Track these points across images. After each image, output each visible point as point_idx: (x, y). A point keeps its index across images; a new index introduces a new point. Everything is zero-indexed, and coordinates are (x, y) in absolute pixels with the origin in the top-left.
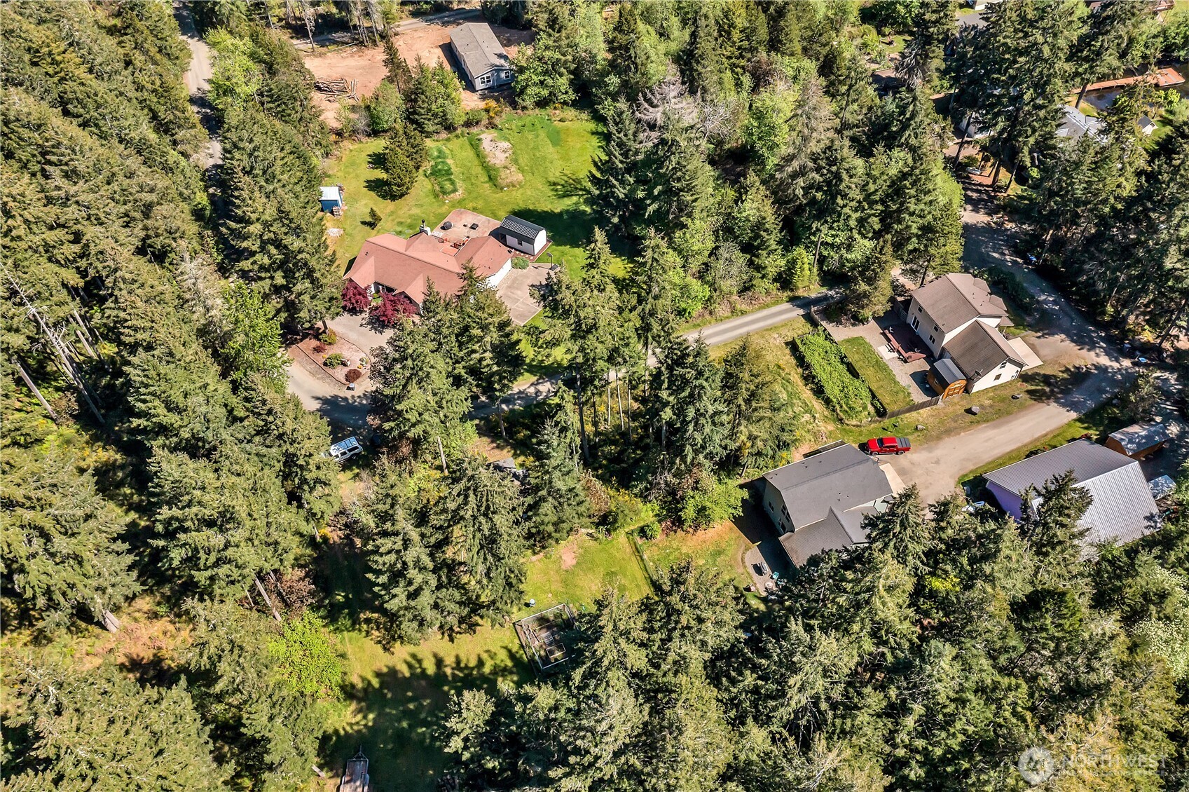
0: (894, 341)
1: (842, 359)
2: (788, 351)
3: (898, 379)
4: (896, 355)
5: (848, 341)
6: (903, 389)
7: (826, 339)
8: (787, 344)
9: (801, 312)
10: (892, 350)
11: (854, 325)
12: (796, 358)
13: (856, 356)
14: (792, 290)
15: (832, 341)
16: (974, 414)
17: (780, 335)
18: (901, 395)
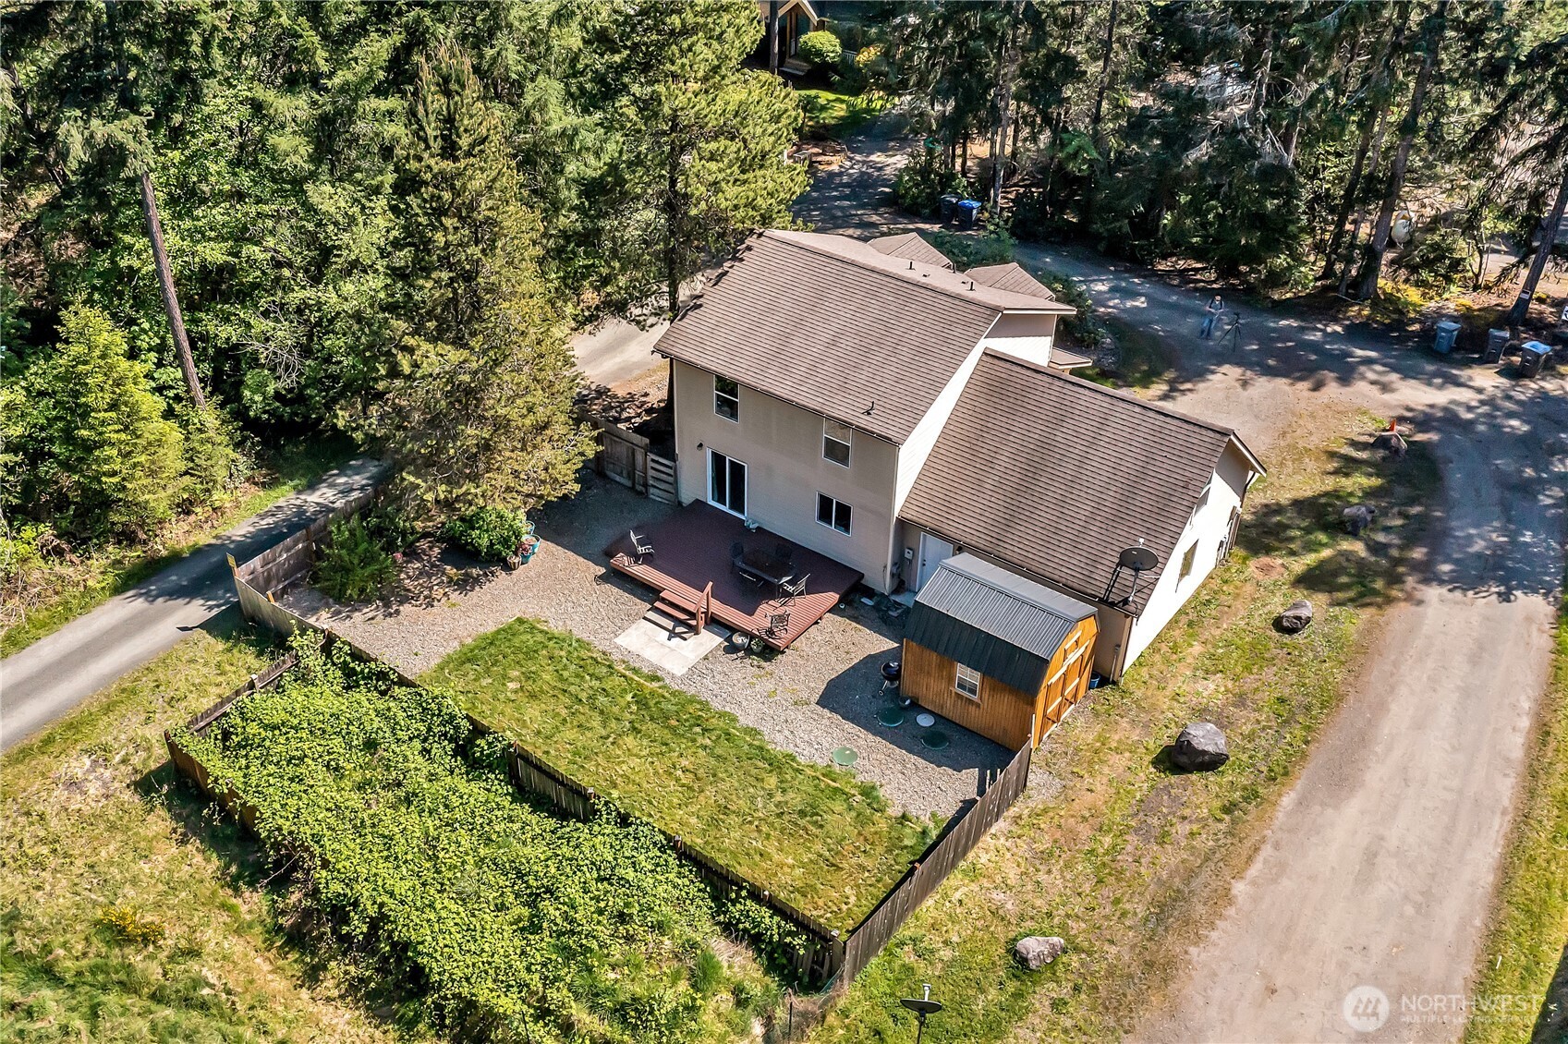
0: (674, 589)
1: (463, 750)
2: (160, 822)
3: (779, 743)
4: (709, 641)
5: (466, 658)
6: (829, 786)
7: (351, 680)
8: (145, 786)
9: (197, 611)
10: (684, 623)
11: (464, 584)
12: (215, 841)
13: (532, 712)
14: (127, 537)
15: (385, 681)
16: (1212, 763)
17: (102, 754)
18: (839, 818)
